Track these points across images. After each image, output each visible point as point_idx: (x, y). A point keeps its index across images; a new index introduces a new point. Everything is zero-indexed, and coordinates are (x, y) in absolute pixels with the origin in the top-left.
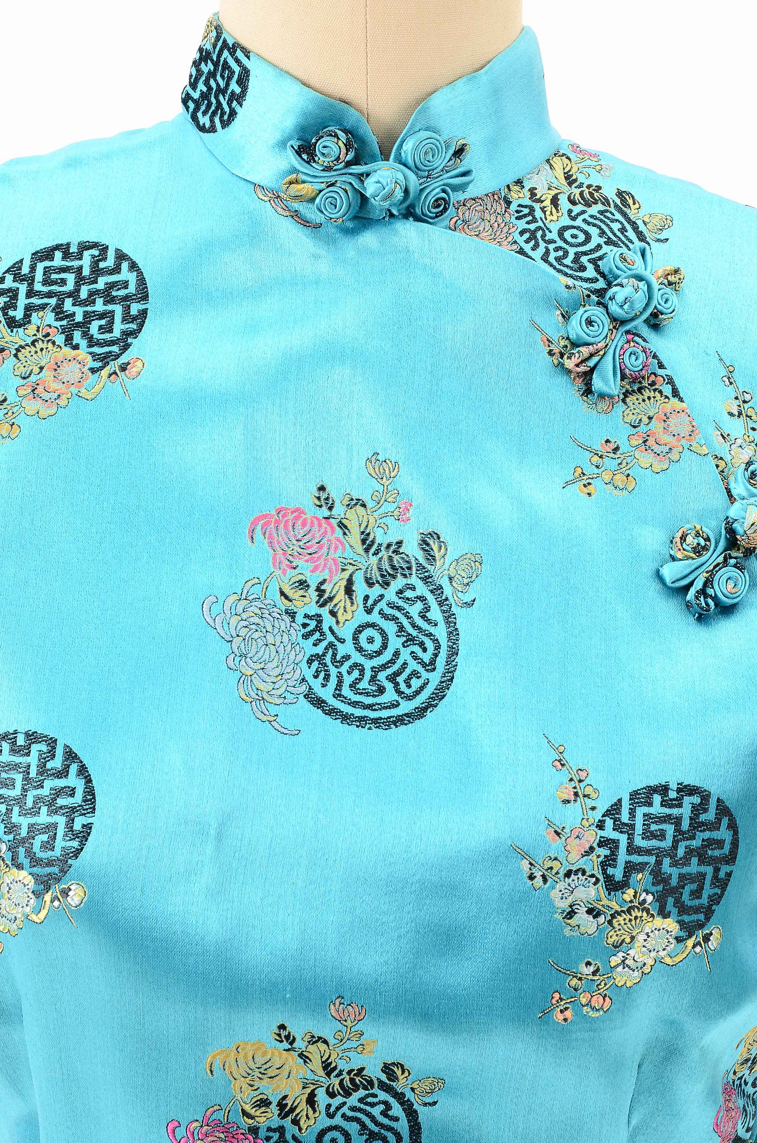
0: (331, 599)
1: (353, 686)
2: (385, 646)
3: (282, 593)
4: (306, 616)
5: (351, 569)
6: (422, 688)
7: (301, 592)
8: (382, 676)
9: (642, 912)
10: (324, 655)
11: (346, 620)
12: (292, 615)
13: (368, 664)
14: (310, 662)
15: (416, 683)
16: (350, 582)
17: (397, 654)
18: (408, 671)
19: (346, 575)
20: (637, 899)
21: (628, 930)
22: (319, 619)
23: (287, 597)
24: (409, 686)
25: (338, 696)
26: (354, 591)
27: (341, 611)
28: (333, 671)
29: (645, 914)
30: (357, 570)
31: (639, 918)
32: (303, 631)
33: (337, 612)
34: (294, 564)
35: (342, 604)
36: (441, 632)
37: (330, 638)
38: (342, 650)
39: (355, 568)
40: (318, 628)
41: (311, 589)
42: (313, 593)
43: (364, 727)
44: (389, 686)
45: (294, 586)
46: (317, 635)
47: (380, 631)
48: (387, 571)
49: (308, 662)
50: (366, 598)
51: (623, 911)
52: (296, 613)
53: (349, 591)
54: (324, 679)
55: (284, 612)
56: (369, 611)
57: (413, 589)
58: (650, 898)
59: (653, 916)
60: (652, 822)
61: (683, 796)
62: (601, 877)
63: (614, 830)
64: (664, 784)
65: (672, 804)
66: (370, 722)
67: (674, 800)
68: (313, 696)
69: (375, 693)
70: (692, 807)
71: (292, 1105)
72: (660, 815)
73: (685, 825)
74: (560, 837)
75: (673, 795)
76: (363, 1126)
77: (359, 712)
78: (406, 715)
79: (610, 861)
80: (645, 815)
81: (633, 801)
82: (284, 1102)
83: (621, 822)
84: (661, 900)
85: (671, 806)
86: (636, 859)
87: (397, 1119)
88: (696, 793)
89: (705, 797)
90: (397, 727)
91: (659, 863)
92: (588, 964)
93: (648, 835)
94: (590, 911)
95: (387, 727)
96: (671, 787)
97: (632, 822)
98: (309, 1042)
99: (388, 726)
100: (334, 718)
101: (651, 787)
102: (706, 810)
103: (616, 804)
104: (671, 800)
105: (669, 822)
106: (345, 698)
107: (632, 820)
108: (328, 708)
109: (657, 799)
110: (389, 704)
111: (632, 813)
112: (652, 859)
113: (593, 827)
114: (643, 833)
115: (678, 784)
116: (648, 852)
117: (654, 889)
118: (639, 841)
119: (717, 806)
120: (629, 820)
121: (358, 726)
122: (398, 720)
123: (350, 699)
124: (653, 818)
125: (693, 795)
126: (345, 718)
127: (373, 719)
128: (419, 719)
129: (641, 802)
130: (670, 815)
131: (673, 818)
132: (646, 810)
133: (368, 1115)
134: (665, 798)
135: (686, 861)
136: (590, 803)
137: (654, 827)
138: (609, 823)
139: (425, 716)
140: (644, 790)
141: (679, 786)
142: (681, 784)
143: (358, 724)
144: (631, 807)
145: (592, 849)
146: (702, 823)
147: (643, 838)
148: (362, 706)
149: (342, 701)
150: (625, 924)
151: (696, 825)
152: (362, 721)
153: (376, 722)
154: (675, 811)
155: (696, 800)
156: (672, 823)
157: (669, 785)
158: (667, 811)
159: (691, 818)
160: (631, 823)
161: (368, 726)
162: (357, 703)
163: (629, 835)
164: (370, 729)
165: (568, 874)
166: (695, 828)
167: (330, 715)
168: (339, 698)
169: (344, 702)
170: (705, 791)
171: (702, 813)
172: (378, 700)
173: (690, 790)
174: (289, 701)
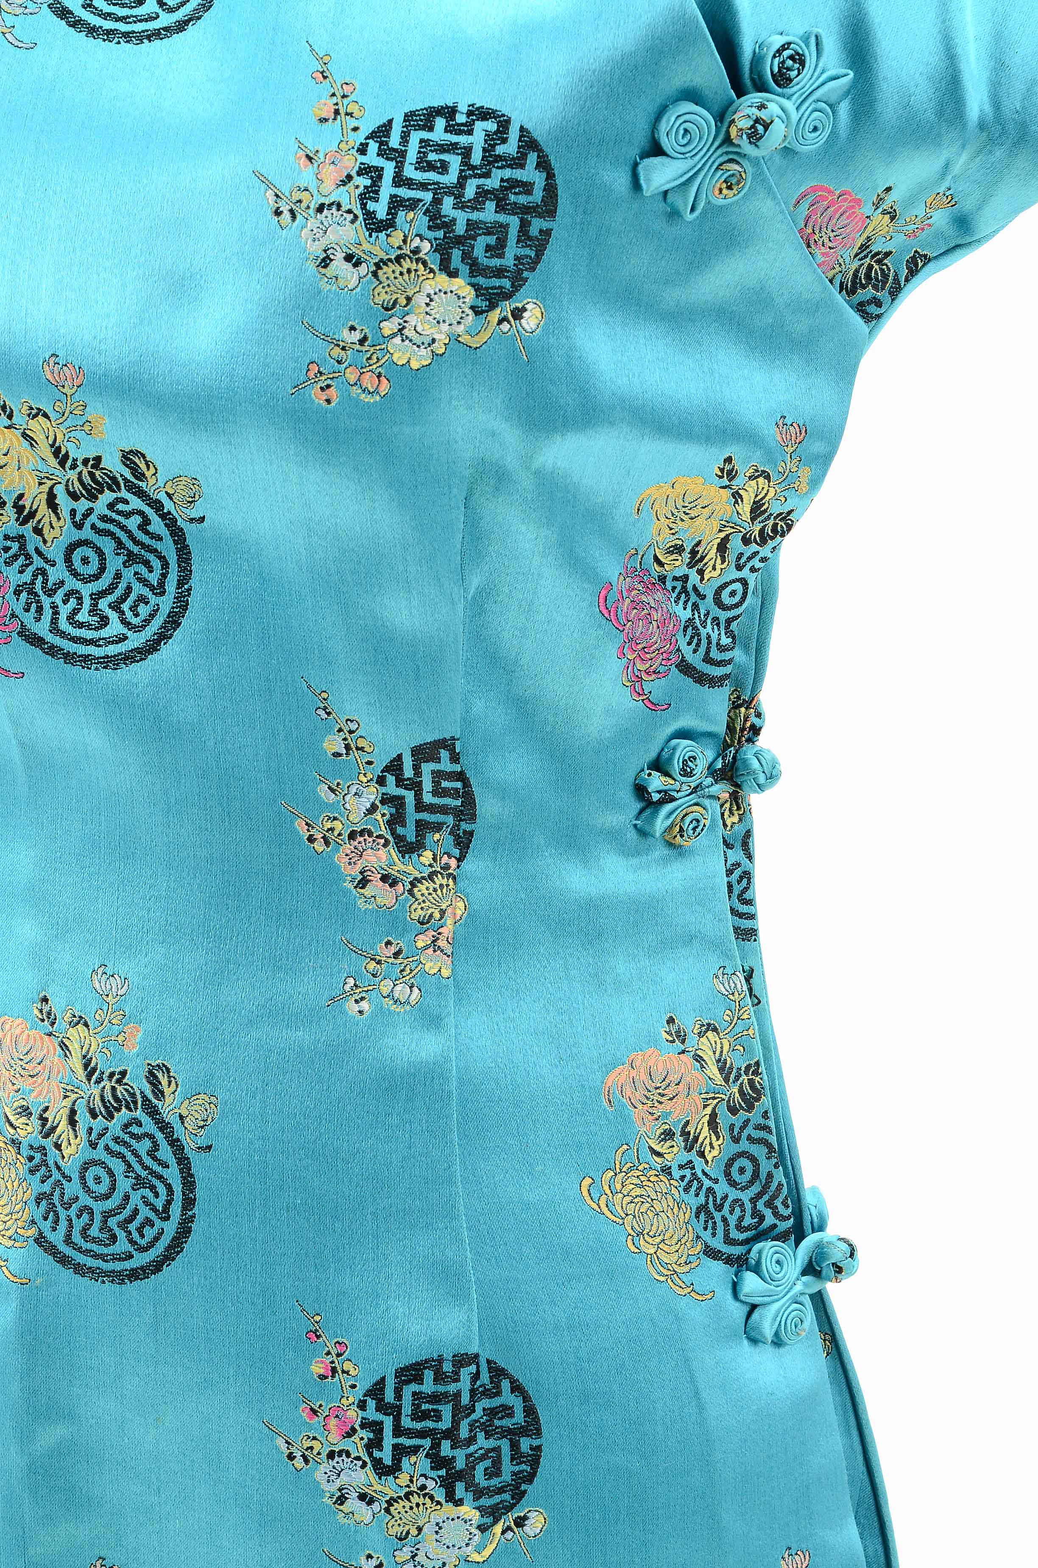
9: (417, 263)
20: (408, 245)
21: (400, 287)
25: (88, 6)
29: (421, 266)
31: (413, 272)
51: (390, 260)
58: (426, 246)
59: (432, 271)
60: (430, 150)
61: (474, 121)
62: (359, 212)
63: (378, 155)
64: (452, 105)
65: (460, 130)
66: (120, 35)
67: (462, 125)
68: (58, 6)
69: (133, 5)
70: (486, 135)
71: (31, 508)
72: (442, 142)
73: (476, 158)
74: (312, 163)
75: (461, 118)
76: (120, 544)
77: (108, 25)
78: (165, 29)
79: (371, 193)
80: (421, 141)
81: (408, 123)
82: (21, 503)
83: (388, 146)
84: (443, 250)
85: (459, 133)
86: (404, 193)
87: (159, 538)
88: (491, 118)
89: (504, 124)
90: (150, 41)
91: (437, 201)
92: (352, 328)
93: (423, 164)
94: (348, 258)
95: (138, 42)
96: (459, 109)
97: (403, 149)
98: (29, 415)
99: (141, 40)
100: (78, 30)
101: (434, 108)
102: (504, 141)
103: (384, 125)
104: (458, 125)
105: (454, 152)
106: (96, 9)
107: (404, 146)
108: (73, 20)
109: (440, 123)
110: (146, 17)
111: (405, 138)
112: (428, 197)
113: (354, 152)
114: (417, 162)
115: (469, 106)
116: (423, 186)
117: (431, 235)
118: (409, 172)
119: (521, 137)
120: (400, 145)
121: (104, 40)
122: (153, 34)
123: (101, 11)
124: (433, 145)
125: (488, 120)
126: (92, 31)
127: (124, 32)
128: (178, 33)
129: (419, 125)
130: (457, 143)
131: (461, 148)
132: (425, 135)
133: (123, 528)
134: (451, 123)
135: (477, 203)
136: (353, 123)
137: (432, 157)
138: (373, 147)
139: (185, 30)
140: (425, 111)
141: (471, 108)
142: (473, 105)
143: (105, 37)
144: (405, 129)
145: (349, 177)
146: (499, 156)
147: (416, 169)
148: (114, 18)
149: (92, 12)
150: (395, 278)
151: (491, 159)
152: (109, 34)
153: (127, 36)
154: (463, 140)
155: (491, 126)
156: (458, 154)
157: (457, 107)
158: (454, 138)
159: (485, 150)
160: (401, 150)
161: (116, 40)
162: (109, 14)
163: (397, 162)
164: (119, 43)
165: (320, 209)
166: (490, 163)
167: (74, 27)
168: (88, 9)
169: (94, 14)
170: (503, 115)
171: (499, 144)
172: (135, 12)
173: (484, 114)
174: (31, 11)
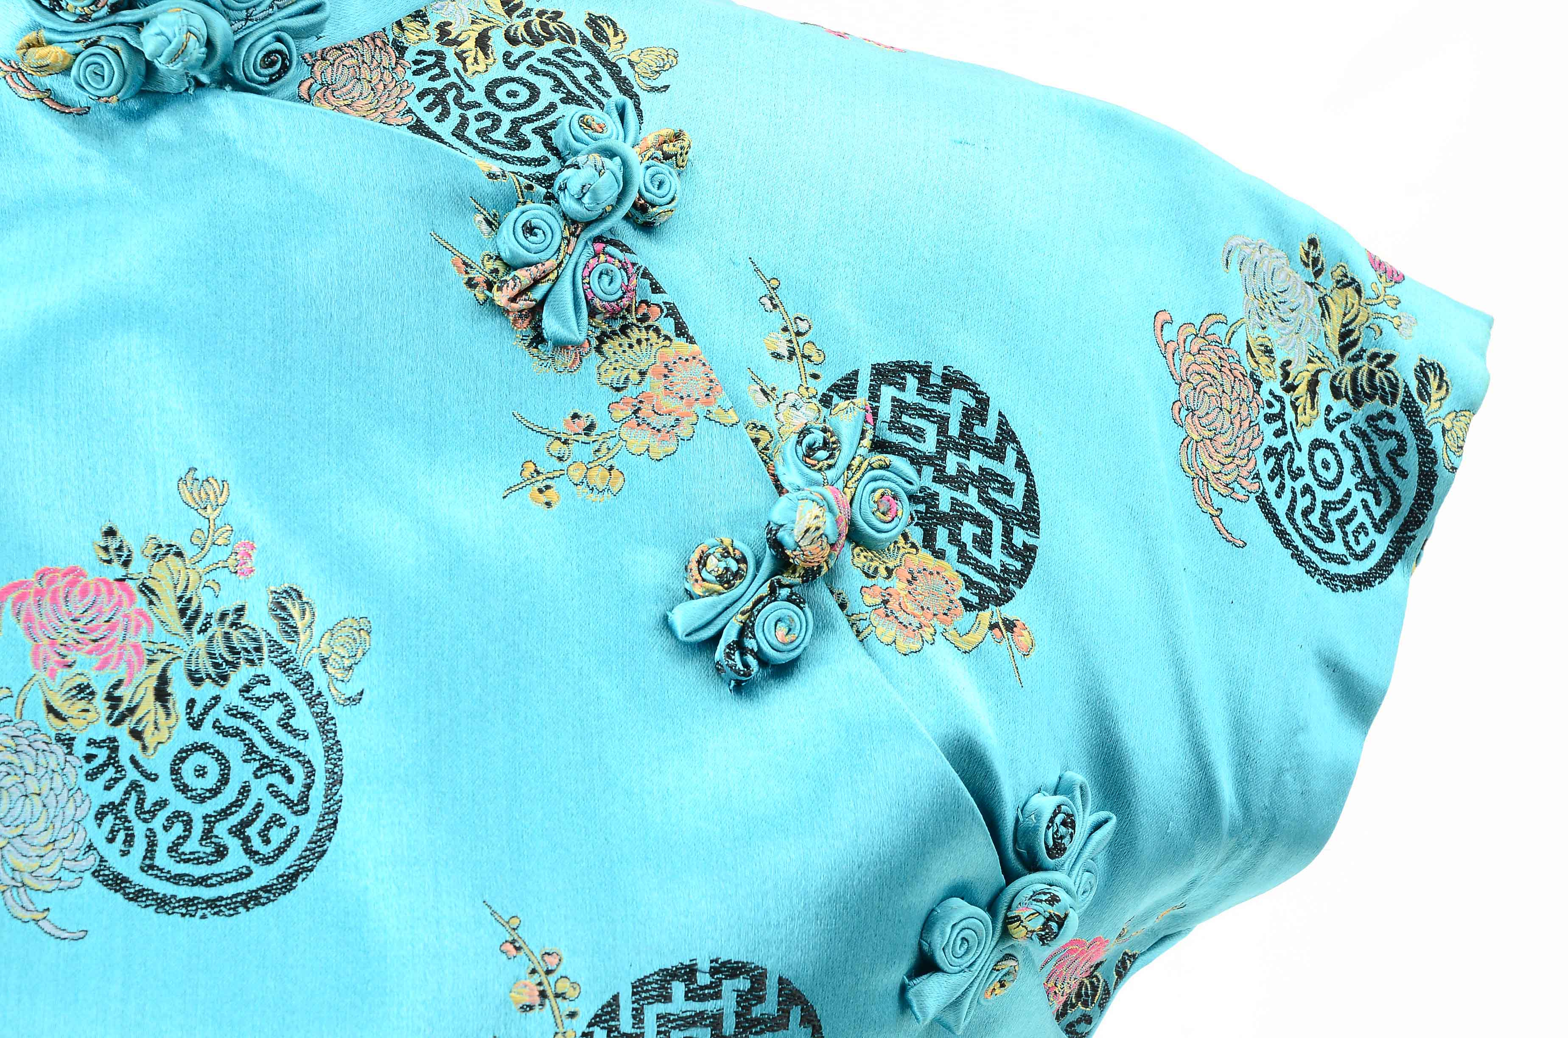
0: (131, 711)
1: (173, 849)
2: (224, 780)
3: (51, 709)
4: (91, 742)
5: (163, 659)
6: (288, 843)
7: (82, 704)
8: (221, 829)
10: (123, 803)
11: (159, 743)
12: (68, 743)
13: (198, 812)
14: (100, 816)
15: (277, 836)
16: (163, 680)
17: (245, 790)
18: (264, 817)
19: (157, 669)
22: (112, 744)
23: (58, 715)
24: (267, 842)
25: (148, 867)
26: (170, 695)
27: (150, 728)
28: (139, 829)
30: (173, 659)
32: (88, 767)
33: (141, 732)
34: (69, 659)
35: (151, 718)
36: (314, 749)
37: (132, 774)
38: (153, 792)
39: (171, 656)
40: (112, 760)
41: (97, 697)
42: (101, 705)
43: (194, 916)
44: (234, 844)
45: (69, 695)
46: (110, 772)
47: (216, 755)
48: (223, 658)
49: (96, 818)
50: (191, 704)
52: (73, 739)
53: (162, 694)
54: (125, 842)
55: (53, 738)
56: (196, 725)
57: (267, 682)
60: (672, 1028)
61: (720, 979)
64: (688, 963)
65: (704, 994)
66: (204, 906)
67: (706, 987)
68: (107, 872)
69: (211, 858)
70: (738, 996)
72: (684, 1015)
73: (729, 1026)
75: (703, 979)
77: (184, 892)
78: (264, 889)
80: (659, 1017)
81: (638, 997)
83: (619, 1032)
85: (703, 998)
88: (741, 973)
89: (758, 978)
90: (248, 909)
95: (232, 912)
96: (699, 967)
97: (638, 1031)
99: (234, 909)
100: (143, 904)
101: (667, 970)
102: (761, 999)
103: (609, 1004)
104: (702, 988)
105: (701, 1024)
106: (161, 870)
107: (639, 1027)
108: (132, 890)
109: (678, 988)
110: (234, 874)
111: (638, 1016)
115: (712, 962)
119: (780, 990)
120: (633, 1027)
121: (183, 915)
122: (251, 899)
123: (169, 872)
124: (674, 1020)
125: (737, 976)
126: (162, 903)
127: (208, 901)
128: (284, 893)
129: (652, 997)
130: (702, 1013)
131: (708, 1018)
132: (661, 1008)
134: (691, 987)
136: (566, 1006)
139: (295, 887)
140: (656, 977)
141: (713, 964)
142: (716, 961)
143: (184, 911)
144: (636, 1005)
146: (757, 1019)
148: (189, 880)
149: (156, 876)
151: (747, 1023)
152: (190, 906)
153: (212, 904)
154: (710, 1006)
155: (743, 984)
156: (706, 1026)
157: (696, 964)
158: (698, 1006)
159: (738, 1015)
160: (636, 1034)
161: (200, 913)
162: (181, 876)
164: (204, 917)
167: (136, 901)
168: (150, 872)
169: (160, 877)
170: (757, 968)
171: (755, 1004)
172: (216, 868)
173: (733, 969)
174: (68, 884)
